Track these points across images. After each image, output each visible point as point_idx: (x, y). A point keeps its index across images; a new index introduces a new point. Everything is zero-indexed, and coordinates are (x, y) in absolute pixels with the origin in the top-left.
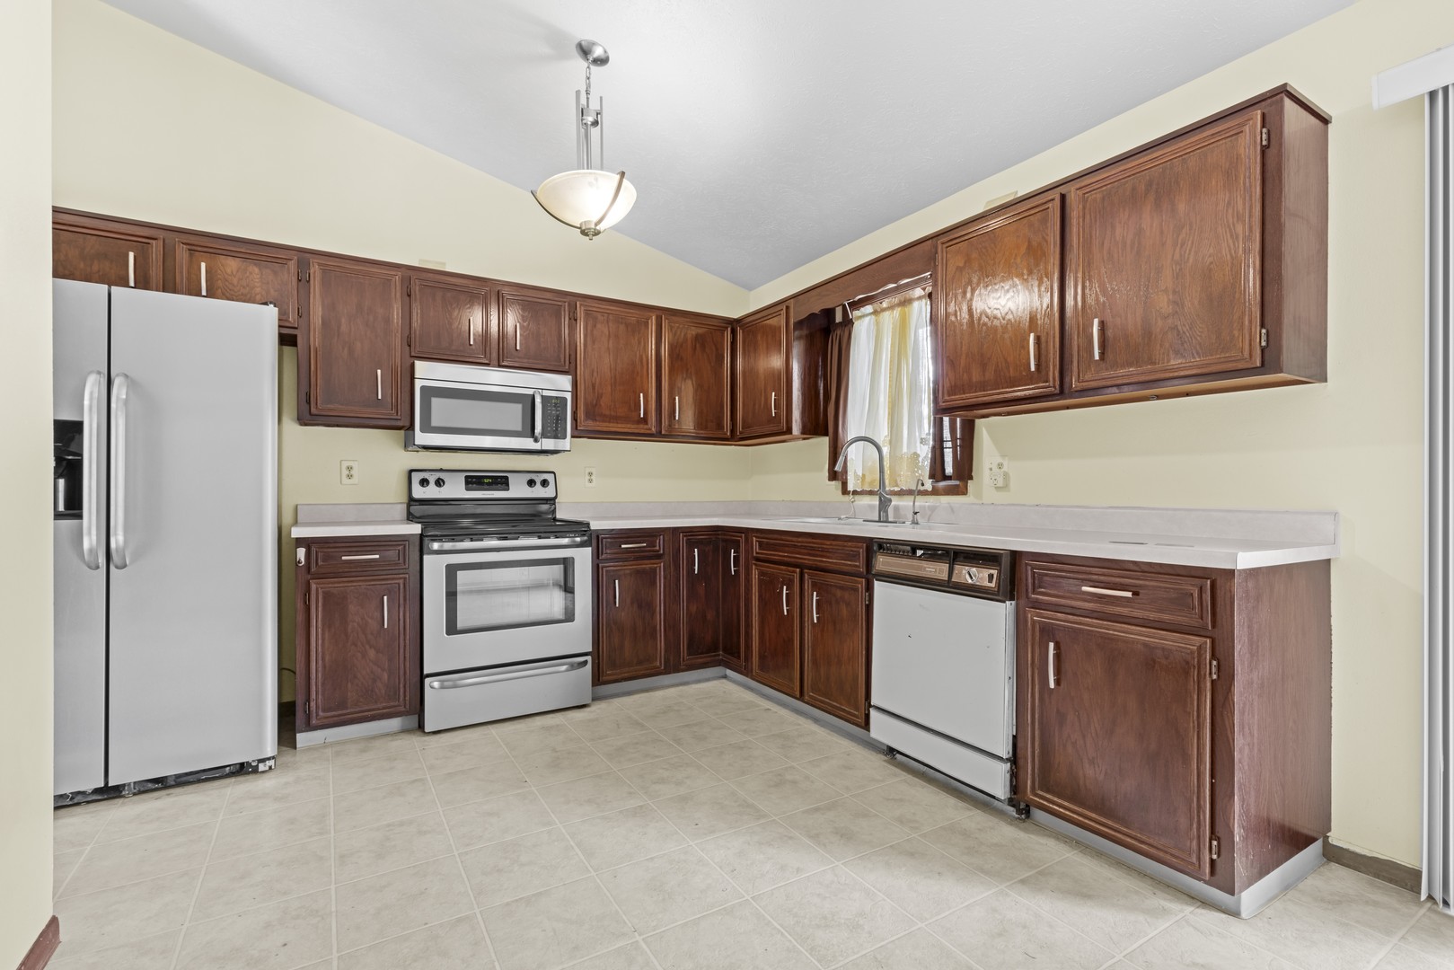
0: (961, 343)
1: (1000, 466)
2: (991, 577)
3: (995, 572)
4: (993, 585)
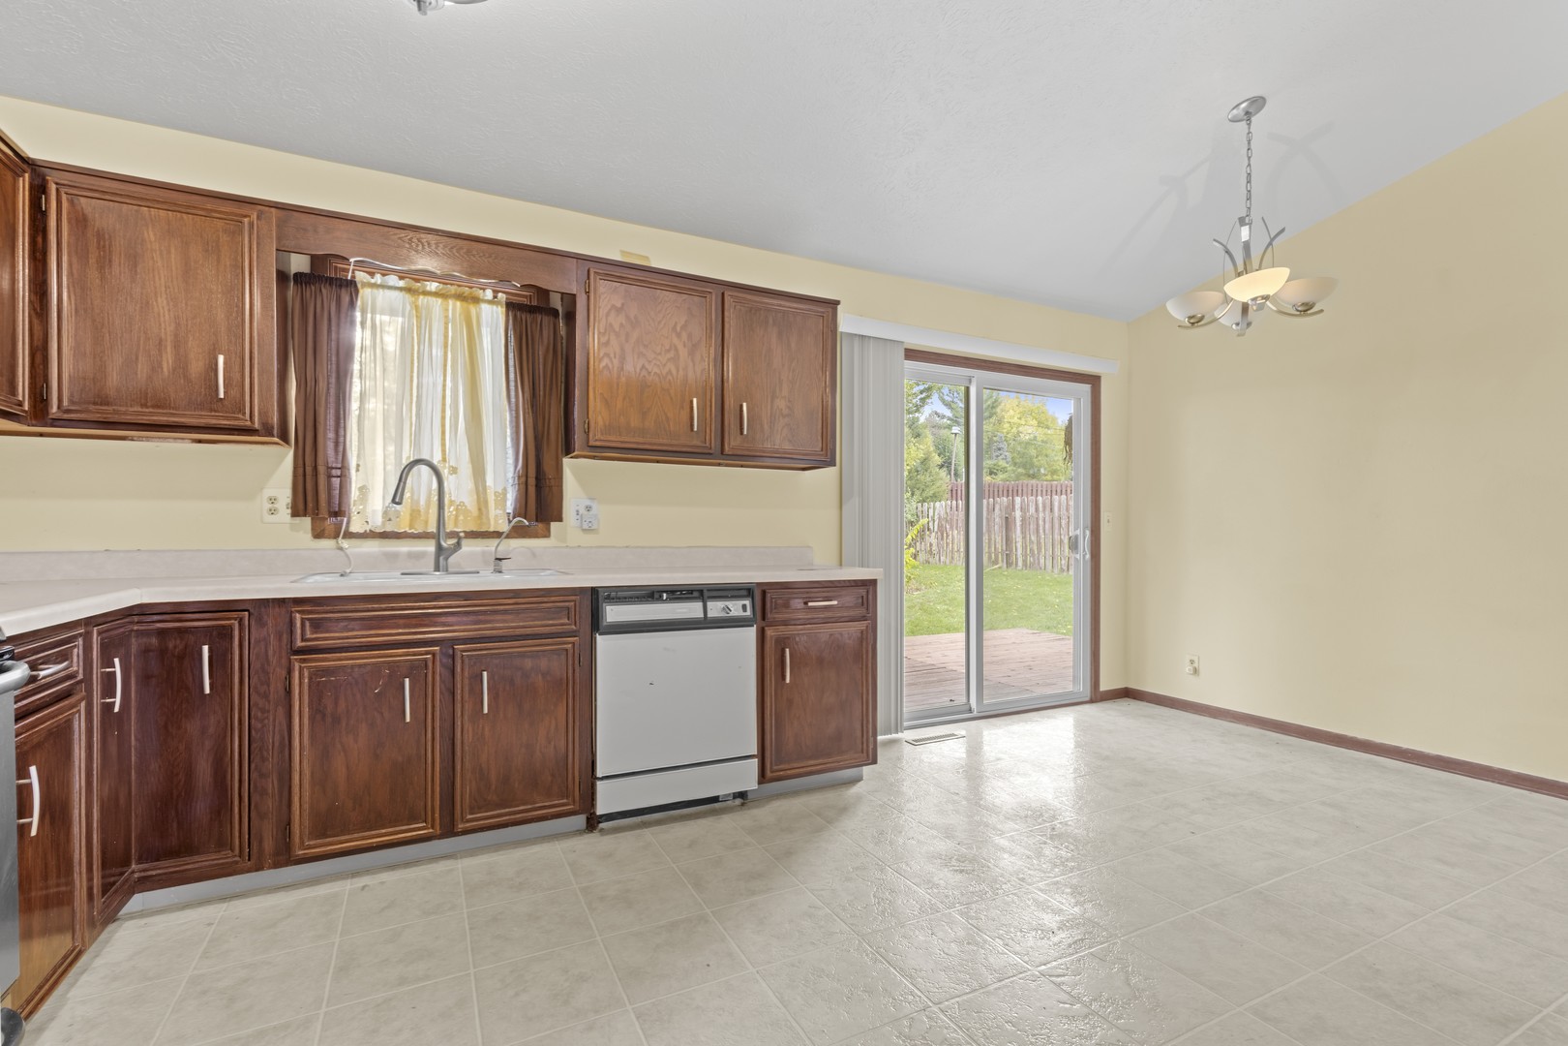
0: (618, 384)
1: (588, 508)
2: (744, 607)
3: (747, 602)
4: (749, 613)
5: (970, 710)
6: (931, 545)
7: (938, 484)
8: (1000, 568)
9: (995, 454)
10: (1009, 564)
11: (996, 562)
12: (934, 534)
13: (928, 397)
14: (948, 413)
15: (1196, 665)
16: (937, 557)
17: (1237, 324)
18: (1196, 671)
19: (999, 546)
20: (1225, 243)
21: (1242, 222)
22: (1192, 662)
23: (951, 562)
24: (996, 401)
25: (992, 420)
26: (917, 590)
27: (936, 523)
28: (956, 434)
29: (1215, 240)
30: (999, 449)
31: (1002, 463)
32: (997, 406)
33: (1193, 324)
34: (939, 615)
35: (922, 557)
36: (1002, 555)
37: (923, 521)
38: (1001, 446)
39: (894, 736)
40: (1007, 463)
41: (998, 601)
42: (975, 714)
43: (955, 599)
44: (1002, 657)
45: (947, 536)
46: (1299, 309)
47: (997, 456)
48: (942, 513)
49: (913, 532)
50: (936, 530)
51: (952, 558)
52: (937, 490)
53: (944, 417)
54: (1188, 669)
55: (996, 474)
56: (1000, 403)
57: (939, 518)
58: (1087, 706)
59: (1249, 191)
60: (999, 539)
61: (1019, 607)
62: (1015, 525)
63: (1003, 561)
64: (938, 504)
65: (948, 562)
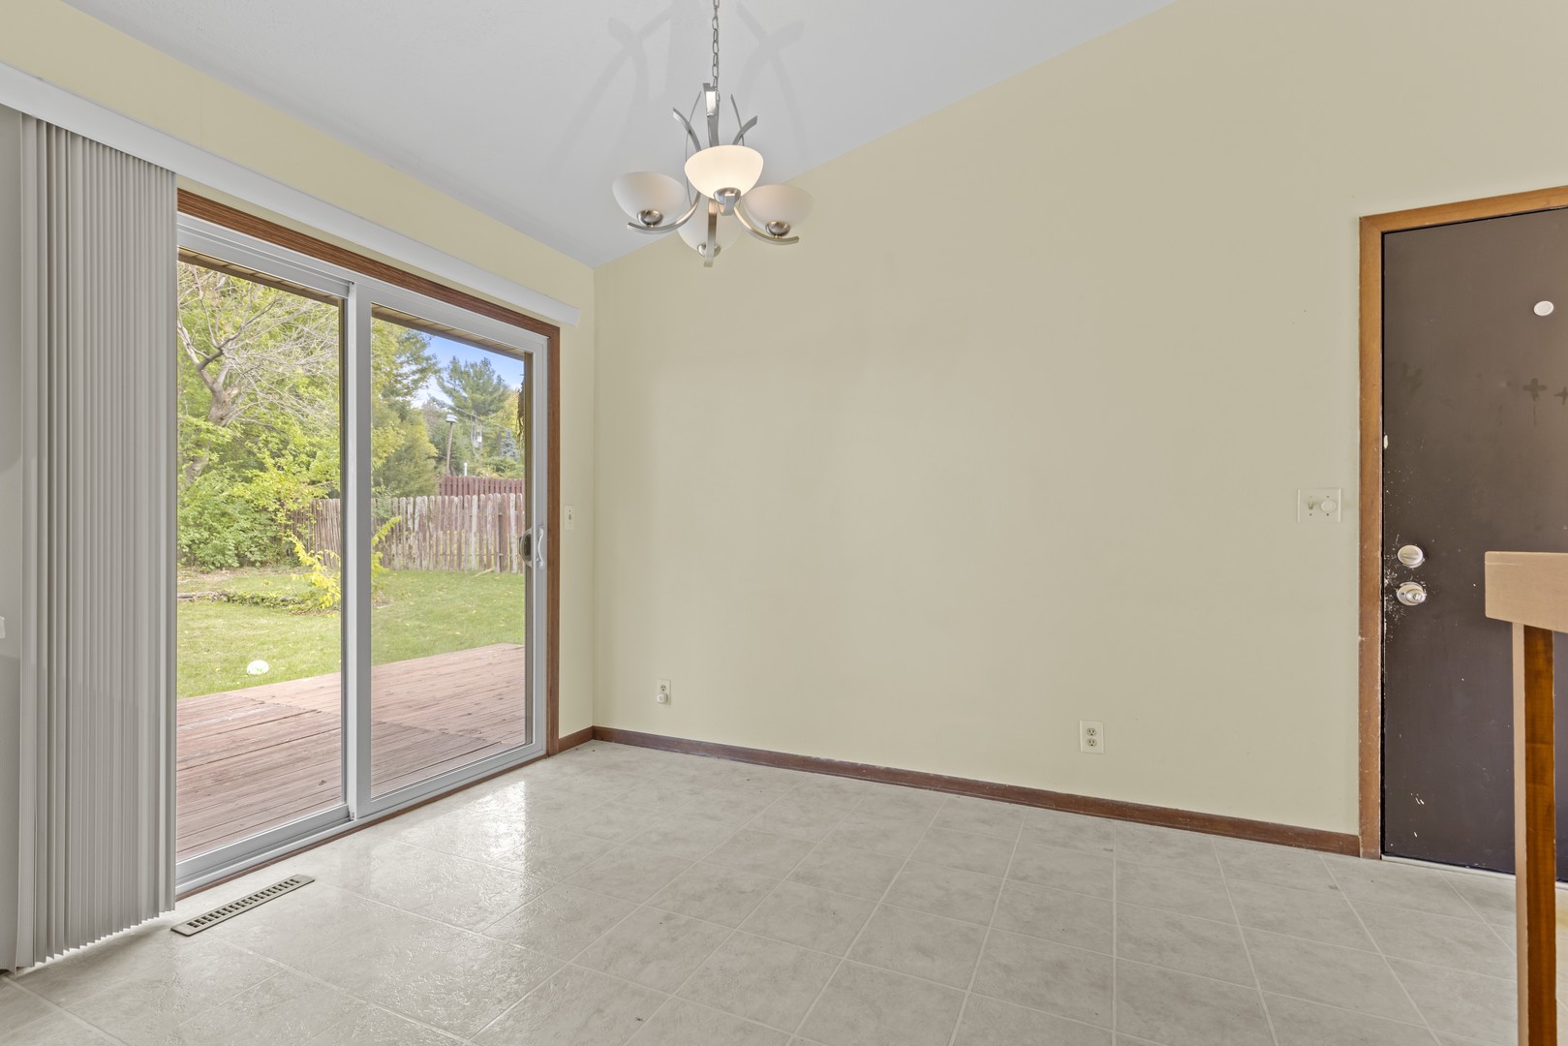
5: (348, 817)
6: (410, 547)
7: (425, 477)
8: (492, 572)
9: (503, 450)
10: (502, 568)
11: (488, 566)
12: (414, 534)
13: (422, 379)
14: (449, 401)
15: (667, 691)
16: (418, 562)
17: (704, 246)
18: (667, 700)
19: (491, 548)
20: (688, 120)
21: (707, 88)
22: (663, 688)
23: (435, 567)
24: (503, 394)
25: (500, 414)
26: (384, 603)
27: (417, 521)
28: (452, 423)
29: (675, 110)
30: (507, 445)
31: (510, 460)
32: (504, 400)
33: (648, 224)
34: (407, 634)
35: (398, 562)
36: (495, 558)
37: (398, 518)
38: (508, 442)
39: (146, 923)
40: (516, 460)
41: (484, 611)
42: (356, 821)
43: (432, 612)
44: (471, 686)
45: (431, 536)
46: (774, 230)
47: (505, 453)
48: (425, 511)
49: (384, 531)
50: (416, 529)
51: (437, 562)
52: (424, 483)
53: (443, 405)
54: (659, 697)
55: (503, 471)
56: (507, 398)
57: (421, 516)
58: (539, 765)
59: (716, 54)
60: (491, 540)
61: (507, 617)
62: (510, 524)
63: (496, 564)
64: (419, 499)
65: (431, 567)
